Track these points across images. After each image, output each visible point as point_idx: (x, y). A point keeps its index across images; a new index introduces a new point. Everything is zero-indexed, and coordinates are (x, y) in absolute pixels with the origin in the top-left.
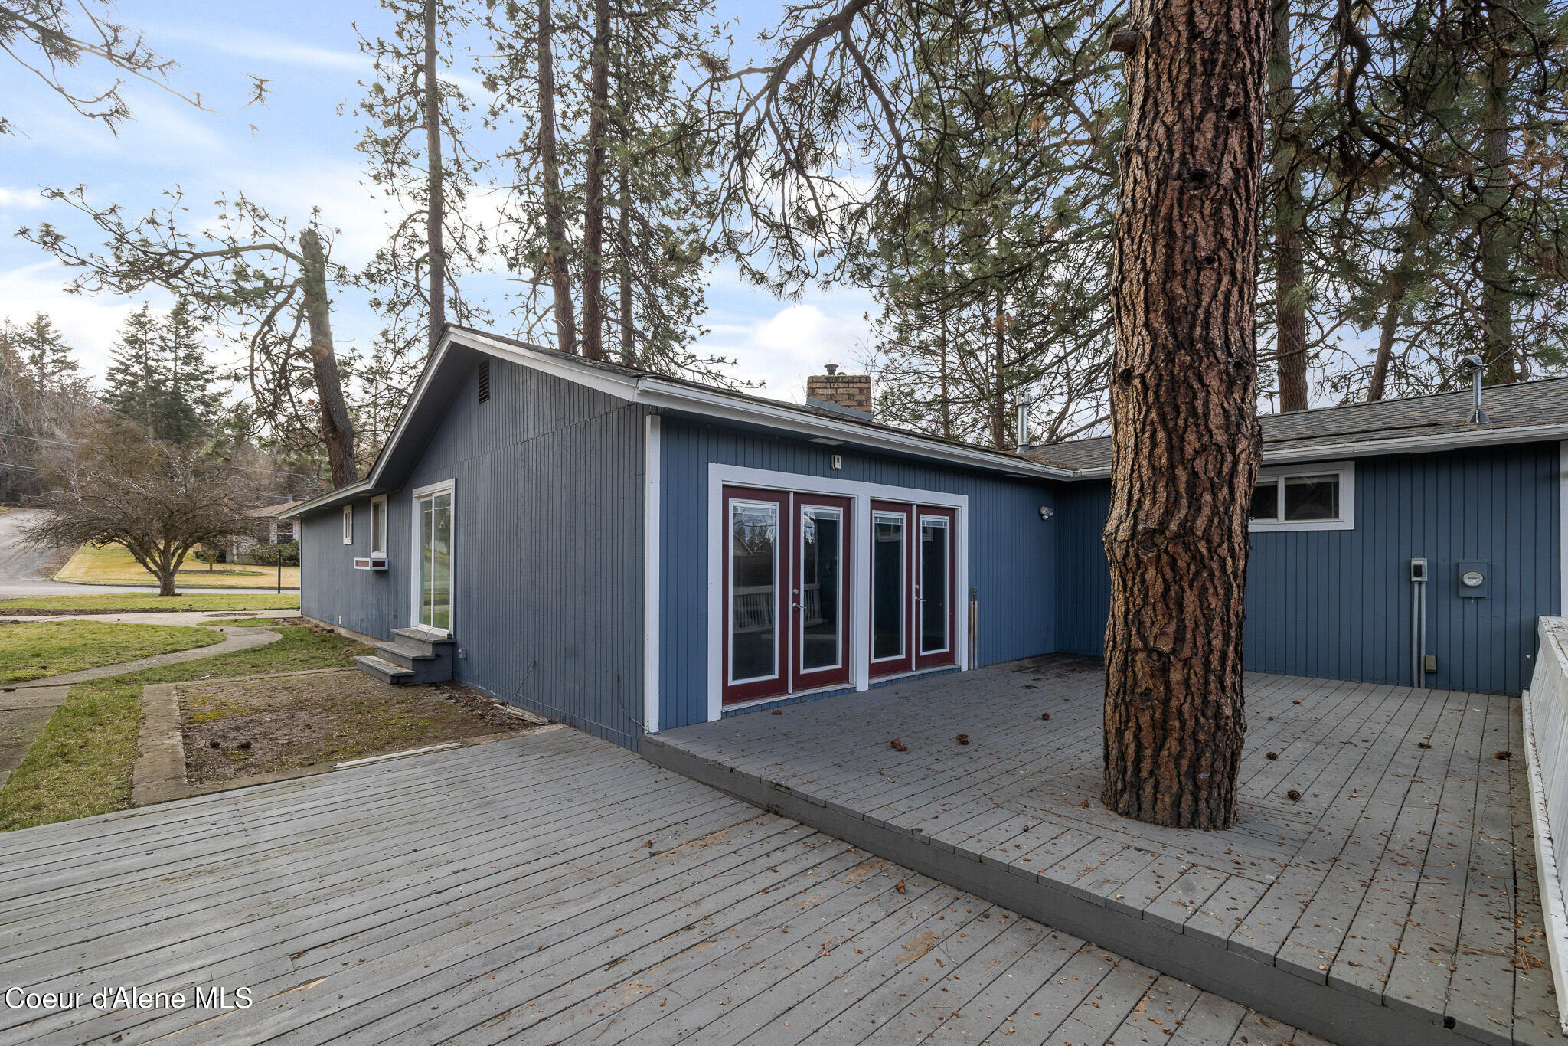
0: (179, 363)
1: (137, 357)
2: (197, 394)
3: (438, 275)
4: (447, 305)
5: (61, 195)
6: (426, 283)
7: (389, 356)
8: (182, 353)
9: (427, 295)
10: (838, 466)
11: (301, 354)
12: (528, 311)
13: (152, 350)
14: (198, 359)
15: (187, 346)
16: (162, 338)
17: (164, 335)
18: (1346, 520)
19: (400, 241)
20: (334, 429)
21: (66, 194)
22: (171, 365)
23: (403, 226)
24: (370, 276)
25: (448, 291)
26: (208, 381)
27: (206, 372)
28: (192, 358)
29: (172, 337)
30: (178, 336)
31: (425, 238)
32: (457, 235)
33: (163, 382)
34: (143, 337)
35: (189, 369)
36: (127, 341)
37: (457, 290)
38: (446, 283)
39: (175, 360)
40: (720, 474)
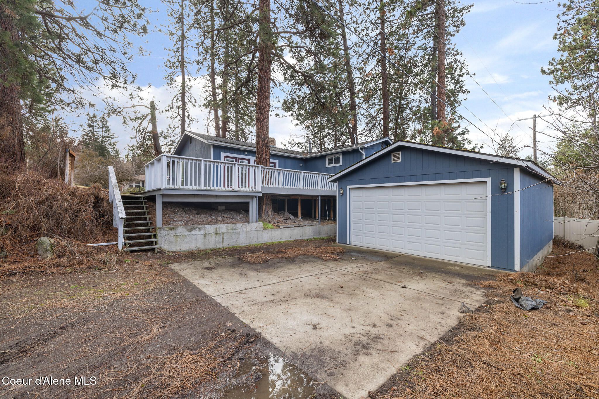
0: (103, 132)
1: (91, 131)
2: (109, 142)
3: (184, 110)
4: (186, 117)
5: (95, 95)
6: (181, 113)
7: (170, 132)
8: (104, 129)
9: (181, 116)
10: (246, 153)
11: (149, 132)
12: (208, 119)
13: (95, 129)
14: (109, 131)
15: (106, 127)
16: (98, 125)
17: (99, 124)
18: (341, 164)
19: (174, 101)
20: (157, 151)
21: (97, 95)
22: (101, 133)
23: (175, 96)
24: (166, 111)
25: (186, 114)
26: (112, 138)
27: (112, 135)
28: (108, 131)
29: (102, 124)
30: (103, 124)
31: (181, 99)
32: (189, 98)
33: (98, 139)
34: (93, 125)
35: (106, 134)
36: (88, 126)
37: (189, 114)
38: (186, 112)
39: (102, 132)
40: (223, 154)
